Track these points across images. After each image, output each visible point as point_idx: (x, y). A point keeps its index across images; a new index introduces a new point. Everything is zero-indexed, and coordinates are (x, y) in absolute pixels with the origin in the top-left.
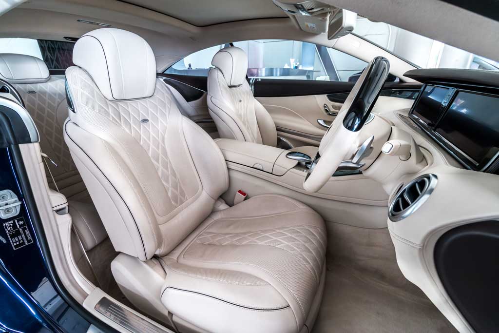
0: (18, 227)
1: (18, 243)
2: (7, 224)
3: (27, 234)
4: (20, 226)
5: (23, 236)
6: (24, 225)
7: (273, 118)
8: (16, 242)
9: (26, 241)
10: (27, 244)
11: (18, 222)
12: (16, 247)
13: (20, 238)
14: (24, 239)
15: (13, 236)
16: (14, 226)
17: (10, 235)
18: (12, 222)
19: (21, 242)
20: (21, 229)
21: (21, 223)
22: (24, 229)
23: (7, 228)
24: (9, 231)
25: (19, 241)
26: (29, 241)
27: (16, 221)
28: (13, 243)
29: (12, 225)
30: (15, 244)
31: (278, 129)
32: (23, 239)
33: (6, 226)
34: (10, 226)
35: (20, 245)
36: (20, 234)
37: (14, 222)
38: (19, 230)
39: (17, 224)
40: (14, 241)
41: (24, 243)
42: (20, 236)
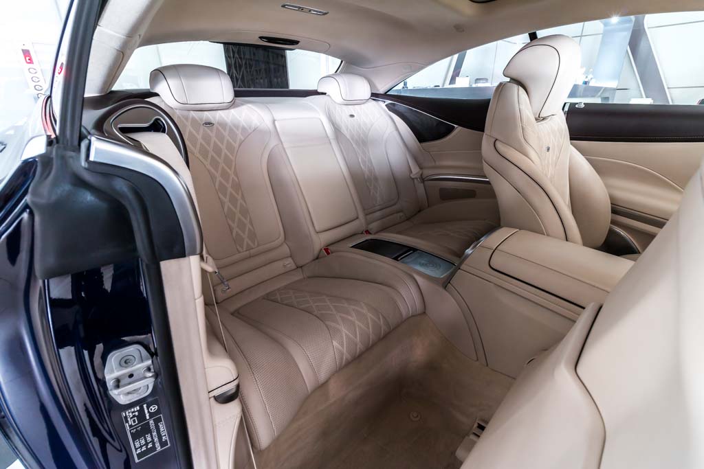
0: (148, 417)
1: (144, 448)
2: (129, 413)
3: (162, 429)
4: (151, 415)
5: (155, 434)
6: (158, 412)
7: (607, 186)
8: (141, 447)
9: (157, 445)
10: (159, 449)
11: (148, 409)
12: (139, 456)
13: (149, 439)
14: (156, 440)
15: (136, 436)
16: (141, 416)
17: (132, 434)
18: (138, 408)
19: (150, 445)
20: (151, 422)
21: (154, 408)
22: (157, 421)
23: (127, 422)
24: (131, 426)
25: (147, 444)
26: (163, 444)
27: (145, 406)
28: (136, 449)
29: (137, 414)
30: (139, 451)
31: (614, 211)
32: (153, 441)
33: (126, 417)
34: (134, 416)
35: (148, 451)
36: (150, 432)
37: (142, 408)
38: (148, 422)
39: (146, 411)
40: (137, 445)
41: (154, 448)
42: (149, 435)
